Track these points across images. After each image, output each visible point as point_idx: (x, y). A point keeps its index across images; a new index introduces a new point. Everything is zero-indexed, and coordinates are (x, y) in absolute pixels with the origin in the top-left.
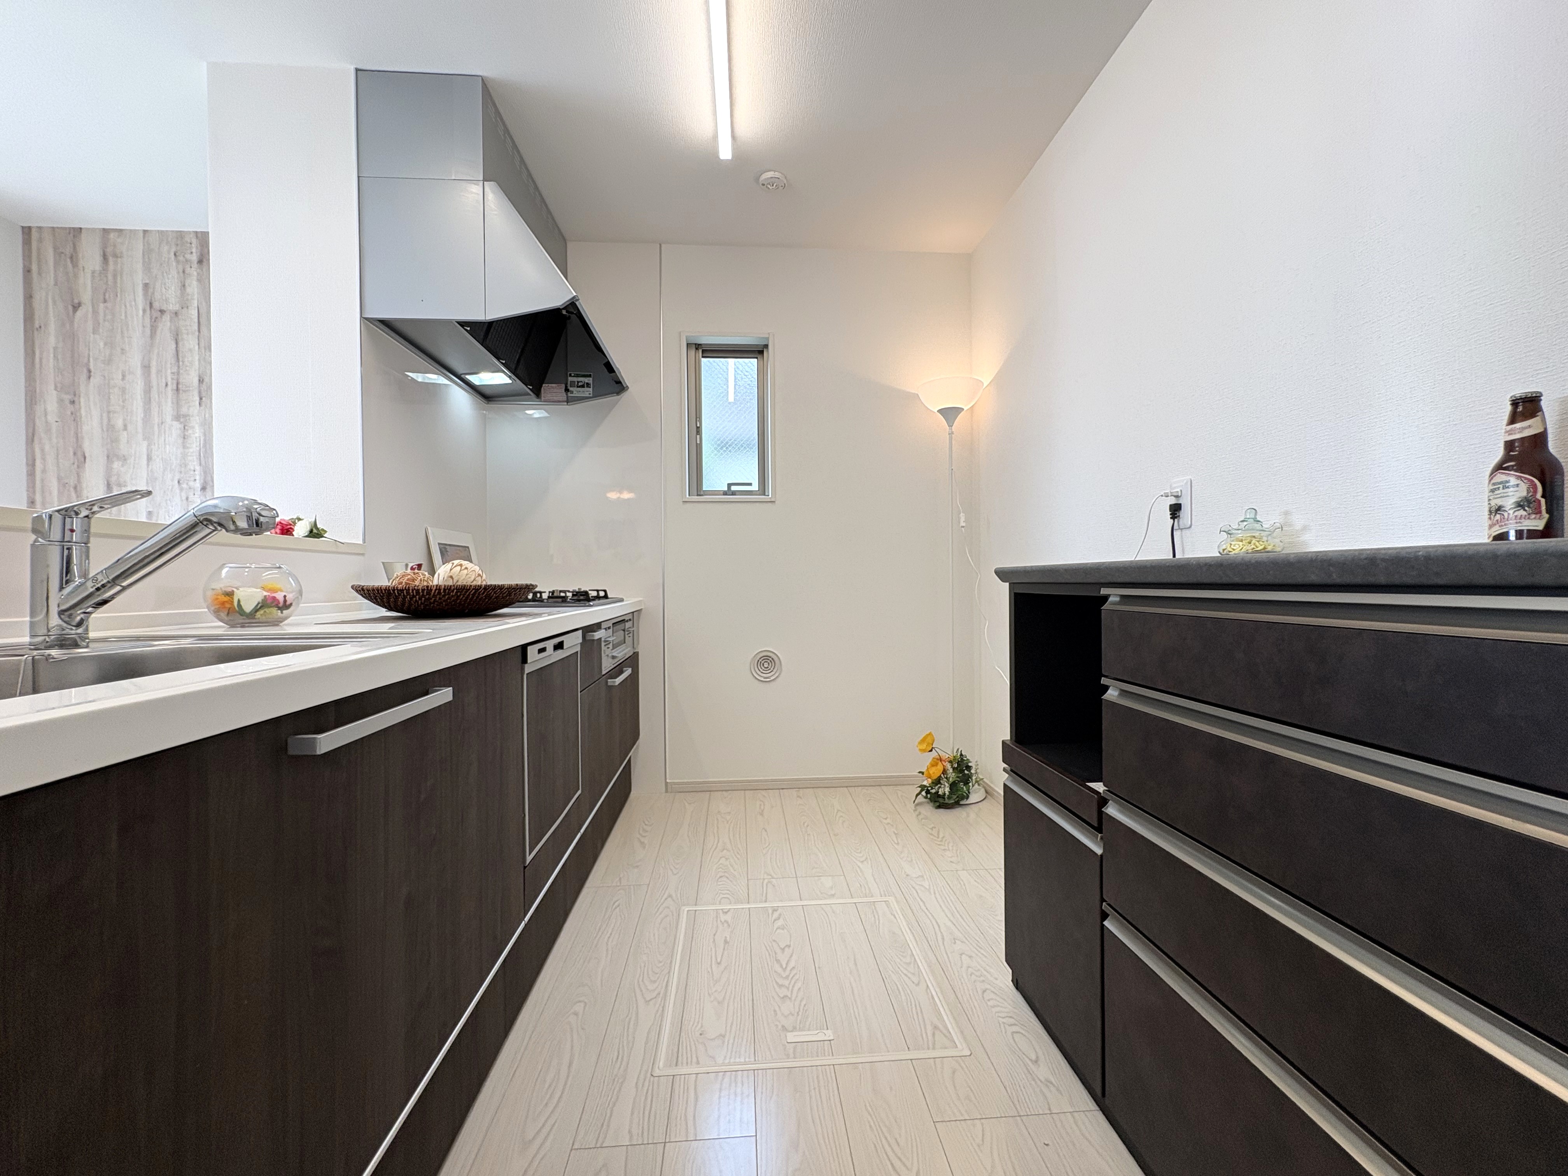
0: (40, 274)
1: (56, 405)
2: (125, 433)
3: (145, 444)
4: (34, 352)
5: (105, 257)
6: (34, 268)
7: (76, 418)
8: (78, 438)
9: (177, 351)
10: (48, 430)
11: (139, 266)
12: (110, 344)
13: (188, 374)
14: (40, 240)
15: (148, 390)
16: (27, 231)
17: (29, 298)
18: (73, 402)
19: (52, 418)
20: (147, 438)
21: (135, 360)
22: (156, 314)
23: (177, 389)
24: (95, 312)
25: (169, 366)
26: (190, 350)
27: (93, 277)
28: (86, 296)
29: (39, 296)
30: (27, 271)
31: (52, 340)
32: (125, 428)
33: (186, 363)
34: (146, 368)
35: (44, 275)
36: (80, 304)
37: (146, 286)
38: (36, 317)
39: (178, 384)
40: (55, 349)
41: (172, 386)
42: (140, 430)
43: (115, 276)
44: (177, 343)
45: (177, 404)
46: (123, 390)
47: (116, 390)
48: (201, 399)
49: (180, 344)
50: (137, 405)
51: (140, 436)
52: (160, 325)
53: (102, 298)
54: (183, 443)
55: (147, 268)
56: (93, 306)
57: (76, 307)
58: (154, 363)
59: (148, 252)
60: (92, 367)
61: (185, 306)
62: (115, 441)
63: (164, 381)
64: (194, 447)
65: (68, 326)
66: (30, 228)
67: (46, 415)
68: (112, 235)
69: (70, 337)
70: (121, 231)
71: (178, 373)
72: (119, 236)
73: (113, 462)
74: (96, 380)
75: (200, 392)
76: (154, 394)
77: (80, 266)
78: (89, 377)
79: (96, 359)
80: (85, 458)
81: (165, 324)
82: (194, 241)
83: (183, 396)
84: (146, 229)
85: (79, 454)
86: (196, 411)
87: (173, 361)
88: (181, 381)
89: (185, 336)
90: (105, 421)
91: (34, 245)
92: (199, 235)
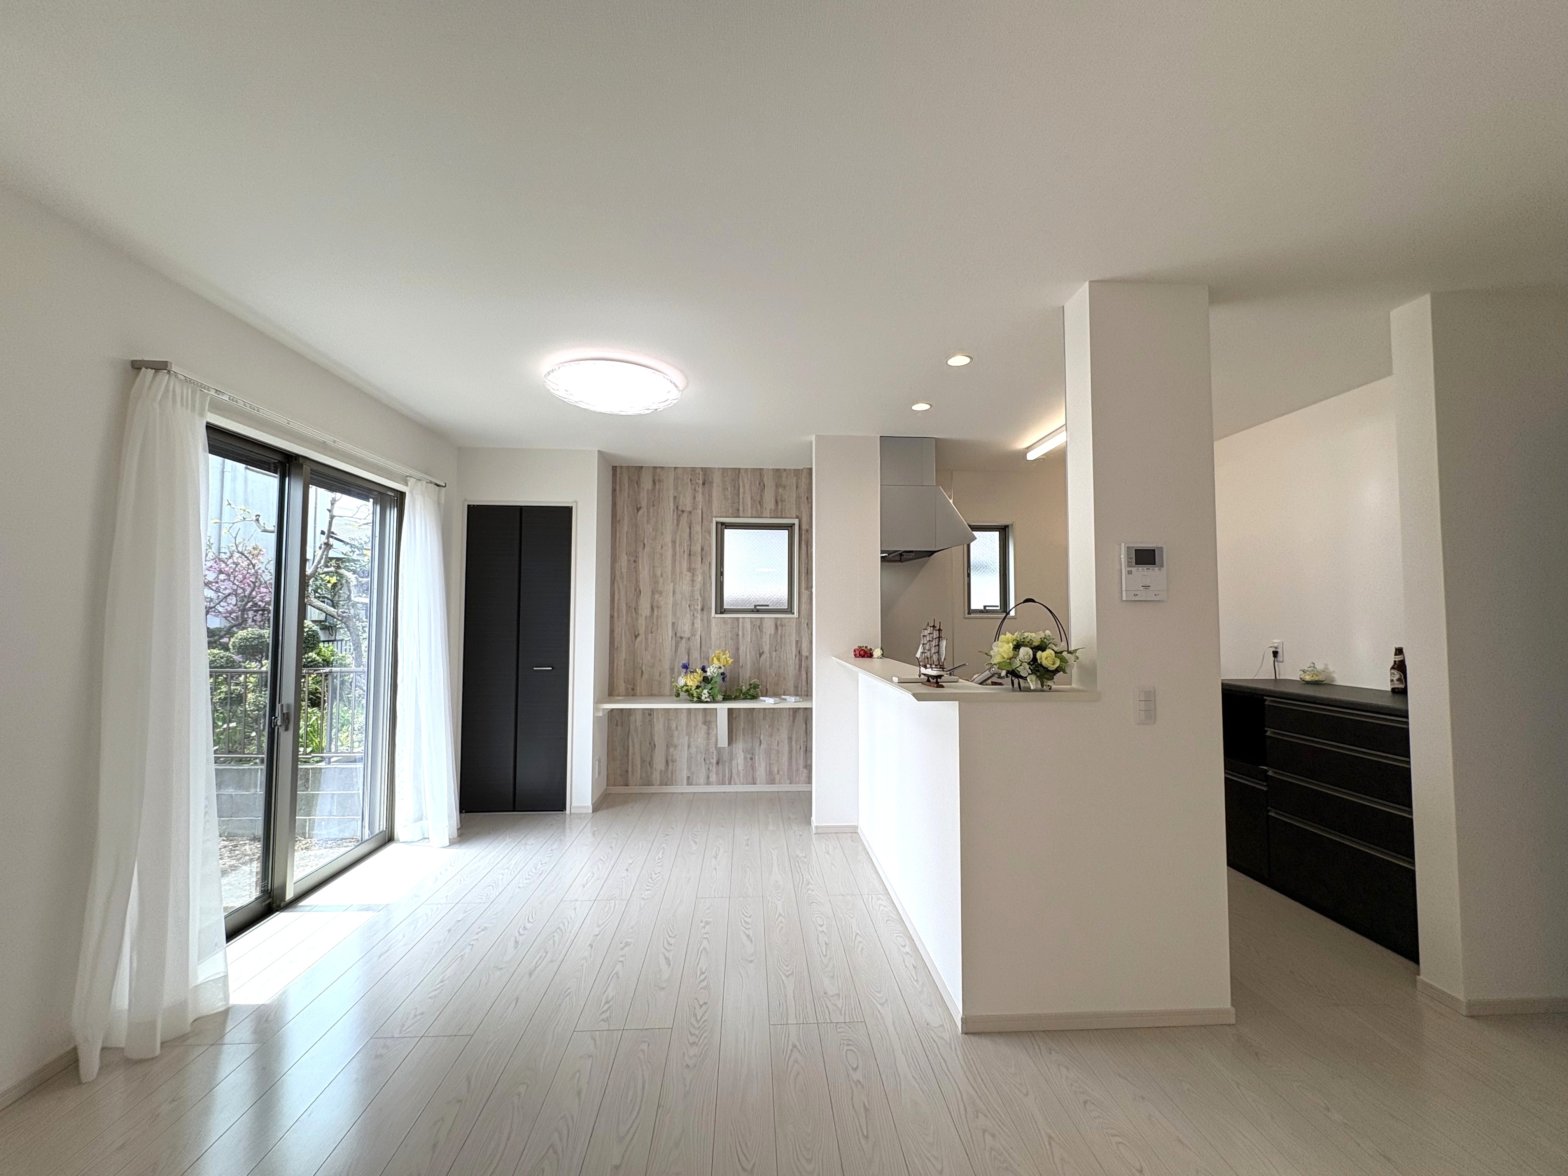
0: (620, 491)
1: (626, 563)
2: (662, 579)
3: (672, 584)
4: (616, 534)
5: (654, 481)
6: (618, 488)
7: (636, 570)
8: (637, 581)
9: (690, 533)
10: (622, 578)
11: (672, 487)
12: (655, 529)
13: (696, 546)
14: (621, 474)
15: (674, 555)
16: (614, 468)
17: (614, 504)
18: (635, 561)
19: (624, 570)
20: (673, 581)
21: (668, 539)
22: (680, 513)
23: (690, 554)
24: (648, 512)
25: (686, 541)
26: (697, 532)
27: (648, 493)
28: (644, 503)
29: (619, 504)
30: (614, 490)
31: (626, 527)
32: (662, 575)
33: (695, 539)
34: (674, 542)
35: (622, 492)
36: (640, 508)
37: (675, 497)
38: (618, 515)
39: (690, 551)
40: (627, 533)
41: (687, 552)
42: (670, 577)
43: (659, 492)
44: (690, 529)
45: (690, 562)
46: (661, 555)
47: (658, 554)
48: (702, 559)
49: (692, 529)
50: (668, 562)
51: (669, 581)
52: (682, 519)
53: (652, 504)
54: (692, 584)
55: (676, 489)
56: (647, 509)
57: (638, 510)
58: (678, 539)
59: (676, 478)
60: (645, 542)
61: (695, 508)
62: (657, 583)
63: (683, 549)
64: (698, 586)
65: (634, 520)
66: (616, 467)
67: (621, 569)
68: (658, 470)
69: (635, 526)
70: (662, 467)
71: (691, 545)
72: (661, 471)
73: (654, 595)
74: (647, 549)
75: (701, 556)
76: (678, 556)
77: (642, 487)
78: (644, 548)
79: (648, 538)
80: (640, 592)
81: (684, 518)
82: (701, 472)
83: (692, 558)
84: (676, 466)
85: (638, 590)
86: (699, 567)
87: (688, 538)
88: (692, 549)
89: (694, 525)
90: (651, 572)
91: (618, 475)
92: (704, 469)
